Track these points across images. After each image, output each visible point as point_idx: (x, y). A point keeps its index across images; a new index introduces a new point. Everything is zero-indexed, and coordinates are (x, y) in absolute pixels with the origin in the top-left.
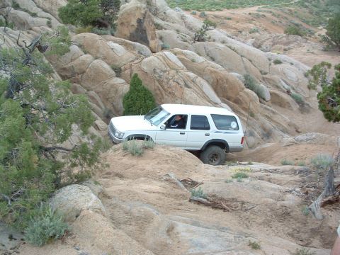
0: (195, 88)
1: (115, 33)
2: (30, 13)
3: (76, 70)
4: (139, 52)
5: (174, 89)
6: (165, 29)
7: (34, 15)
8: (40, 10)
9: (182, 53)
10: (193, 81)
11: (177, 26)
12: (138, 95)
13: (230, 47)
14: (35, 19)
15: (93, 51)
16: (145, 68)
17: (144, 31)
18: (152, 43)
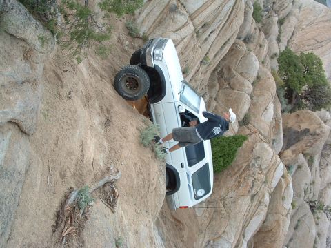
0: (253, 207)
1: (286, 113)
2: (279, 36)
3: (232, 81)
4: (273, 141)
5: (245, 184)
6: (311, 170)
7: (279, 40)
8: (286, 44)
9: (287, 185)
10: (260, 202)
11: (318, 181)
12: (225, 146)
13: (315, 242)
14: (275, 41)
15: (258, 91)
16: (257, 148)
17: (298, 140)
18: (288, 153)
